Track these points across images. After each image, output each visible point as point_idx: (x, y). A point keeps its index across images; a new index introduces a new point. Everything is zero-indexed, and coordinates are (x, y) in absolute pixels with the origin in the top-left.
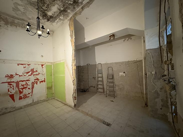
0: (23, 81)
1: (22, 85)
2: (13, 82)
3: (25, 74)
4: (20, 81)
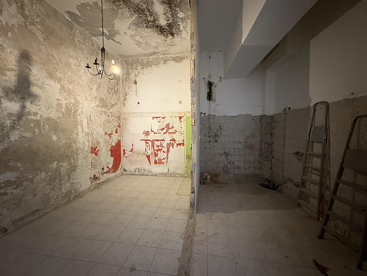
0: (158, 140)
1: (157, 146)
2: (149, 140)
3: (160, 131)
4: (155, 140)
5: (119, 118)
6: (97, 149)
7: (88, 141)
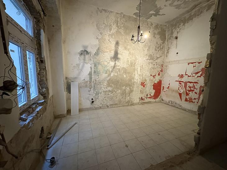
3: (194, 75)
4: (188, 82)
5: (162, 66)
6: (144, 84)
7: (140, 79)
